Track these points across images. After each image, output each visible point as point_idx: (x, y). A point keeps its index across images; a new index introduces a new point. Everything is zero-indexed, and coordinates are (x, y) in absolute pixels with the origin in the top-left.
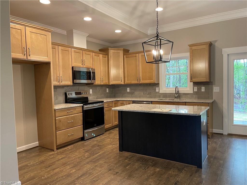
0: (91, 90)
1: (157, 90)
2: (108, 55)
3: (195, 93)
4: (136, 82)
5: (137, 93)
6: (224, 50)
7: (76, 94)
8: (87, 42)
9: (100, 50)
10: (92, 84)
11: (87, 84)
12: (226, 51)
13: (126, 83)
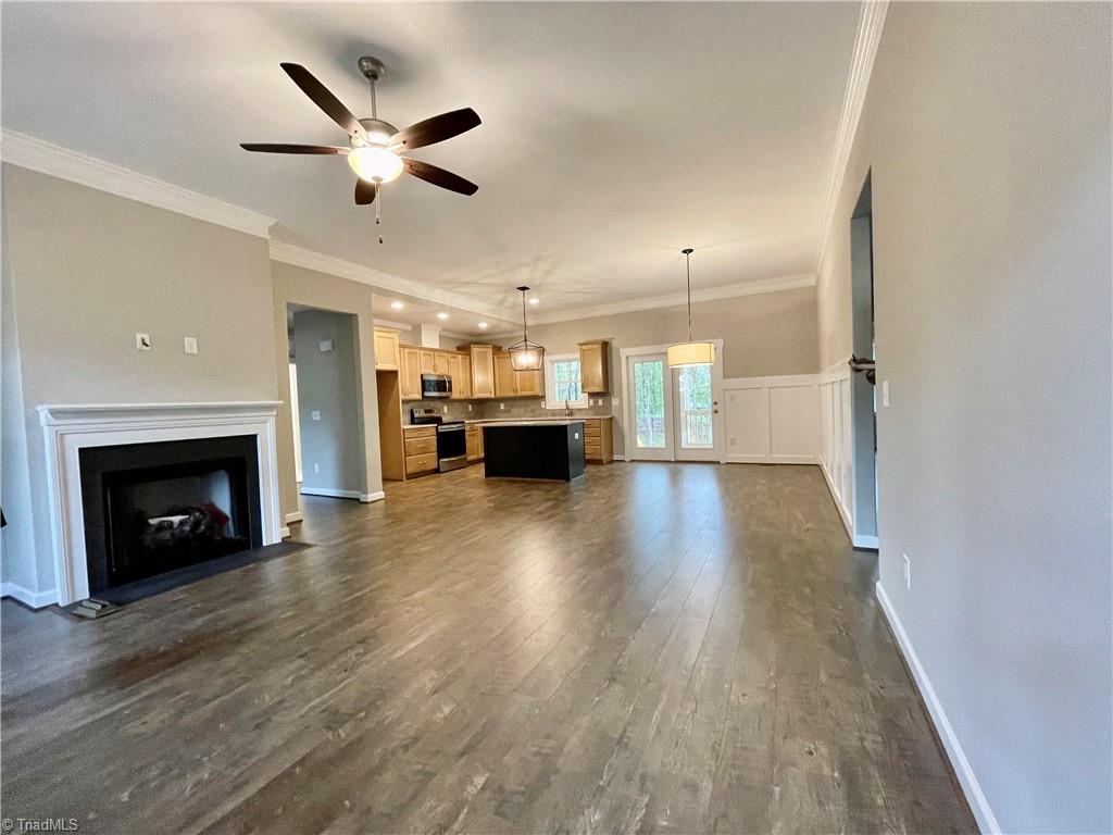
0: (445, 408)
1: (543, 406)
2: (470, 355)
3: (591, 408)
4: (512, 394)
5: (514, 410)
6: (621, 350)
7: (426, 412)
8: (440, 337)
9: (458, 348)
10: (447, 398)
11: (440, 398)
12: (624, 352)
13: (498, 395)
